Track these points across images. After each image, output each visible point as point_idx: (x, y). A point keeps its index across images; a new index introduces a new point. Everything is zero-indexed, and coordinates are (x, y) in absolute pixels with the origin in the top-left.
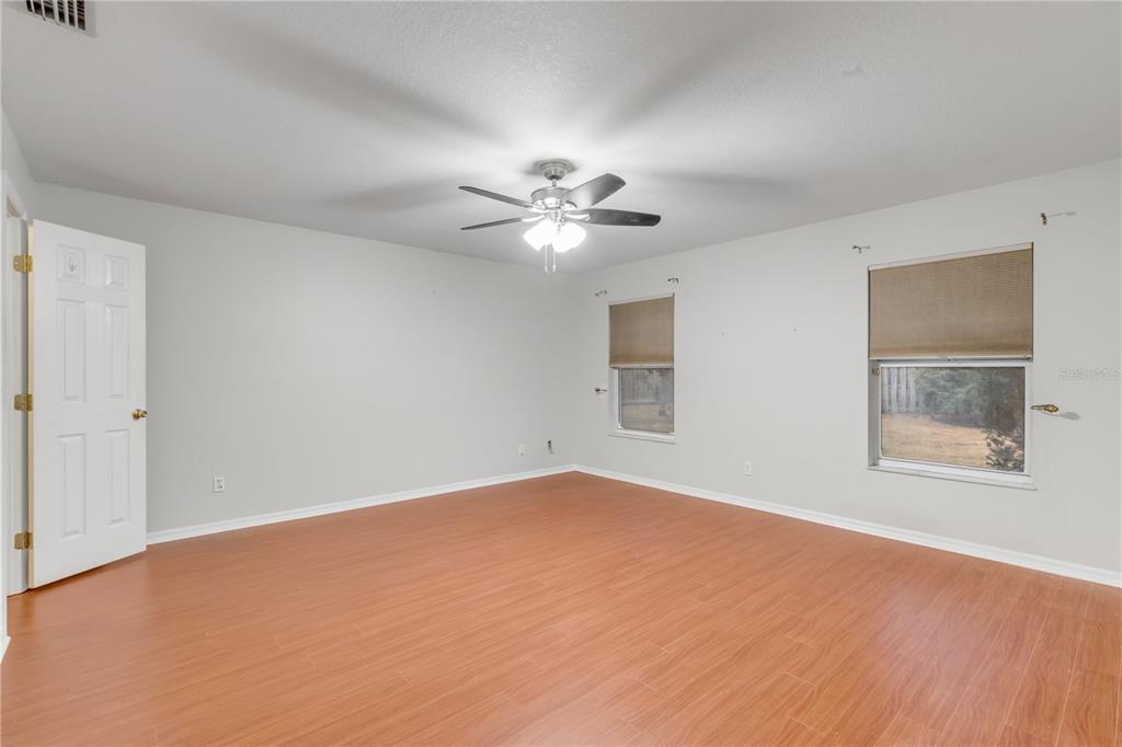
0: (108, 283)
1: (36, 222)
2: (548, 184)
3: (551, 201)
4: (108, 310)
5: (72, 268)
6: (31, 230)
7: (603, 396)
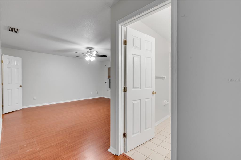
0: (15, 64)
1: (4, 55)
2: (89, 50)
3: (89, 53)
4: (15, 69)
5: (9, 62)
6: (3, 56)
7: (107, 83)
